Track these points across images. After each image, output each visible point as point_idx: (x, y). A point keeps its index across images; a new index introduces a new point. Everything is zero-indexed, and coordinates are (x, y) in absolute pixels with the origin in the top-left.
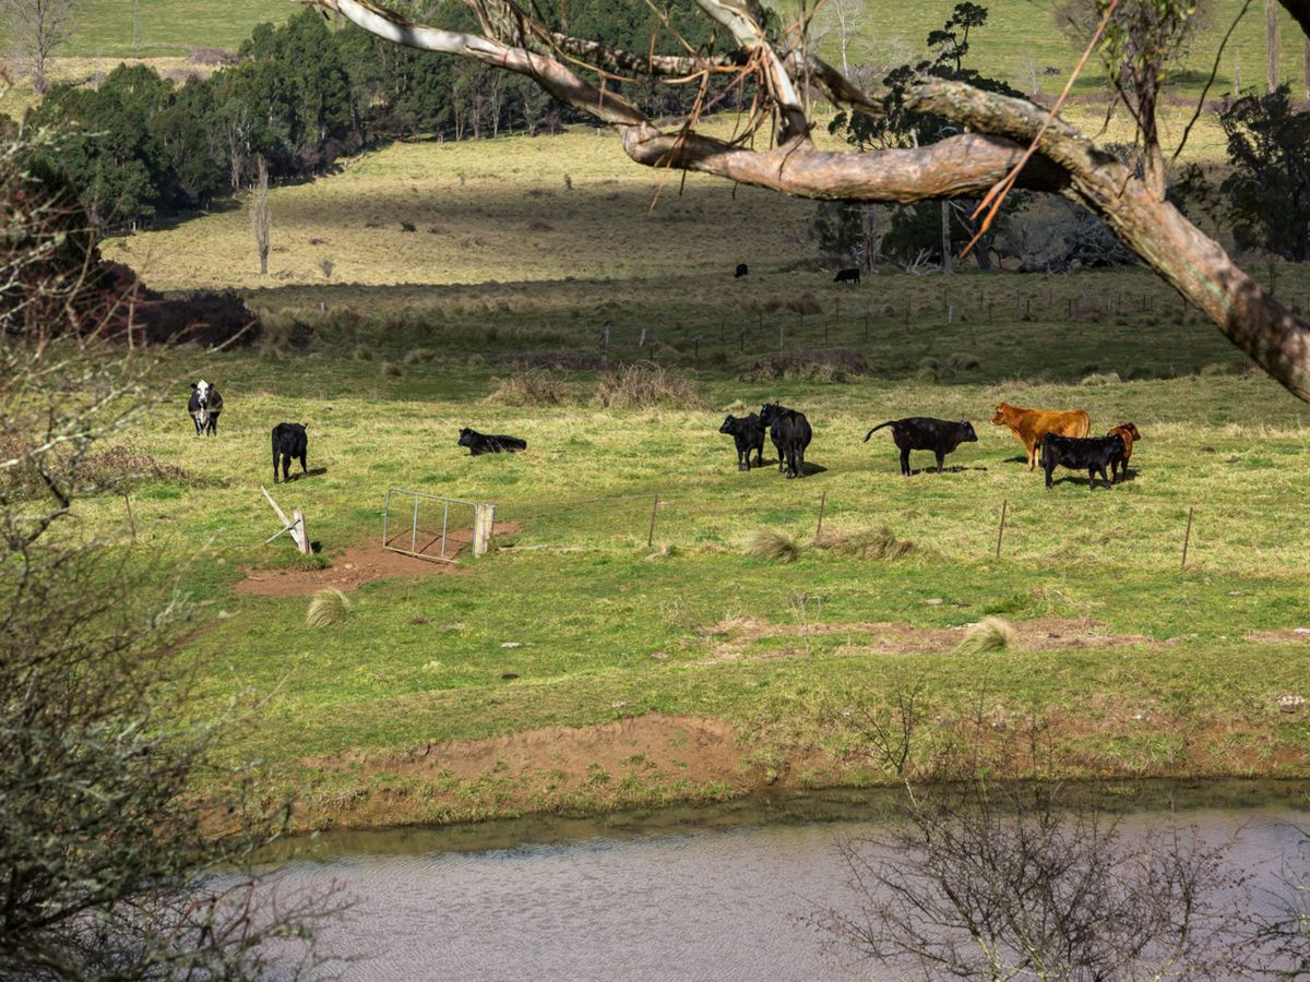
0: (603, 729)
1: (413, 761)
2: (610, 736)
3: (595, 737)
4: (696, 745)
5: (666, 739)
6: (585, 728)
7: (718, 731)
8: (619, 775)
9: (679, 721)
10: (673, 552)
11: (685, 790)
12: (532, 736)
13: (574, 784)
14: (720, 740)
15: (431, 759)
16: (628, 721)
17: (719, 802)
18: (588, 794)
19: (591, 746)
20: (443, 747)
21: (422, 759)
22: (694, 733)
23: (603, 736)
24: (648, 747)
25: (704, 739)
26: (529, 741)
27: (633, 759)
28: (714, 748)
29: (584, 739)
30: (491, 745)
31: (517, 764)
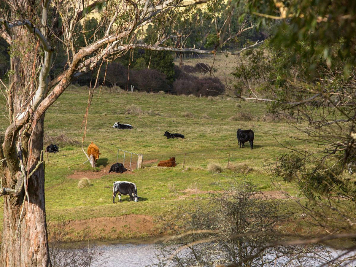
0: (118, 218)
1: (65, 225)
2: (120, 220)
3: (116, 220)
4: (143, 223)
5: (135, 221)
6: (113, 218)
7: (149, 219)
8: (119, 230)
9: (139, 216)
10: (189, 169)
11: (136, 235)
12: (98, 219)
13: (107, 232)
14: (149, 221)
15: (70, 225)
16: (125, 216)
17: (144, 238)
18: (109, 235)
19: (114, 222)
20: (73, 222)
21: (67, 225)
22: (143, 220)
23: (118, 220)
24: (130, 223)
25: (145, 221)
26: (97, 221)
27: (124, 226)
28: (147, 224)
29: (113, 220)
30: (87, 221)
31: (92, 227)
